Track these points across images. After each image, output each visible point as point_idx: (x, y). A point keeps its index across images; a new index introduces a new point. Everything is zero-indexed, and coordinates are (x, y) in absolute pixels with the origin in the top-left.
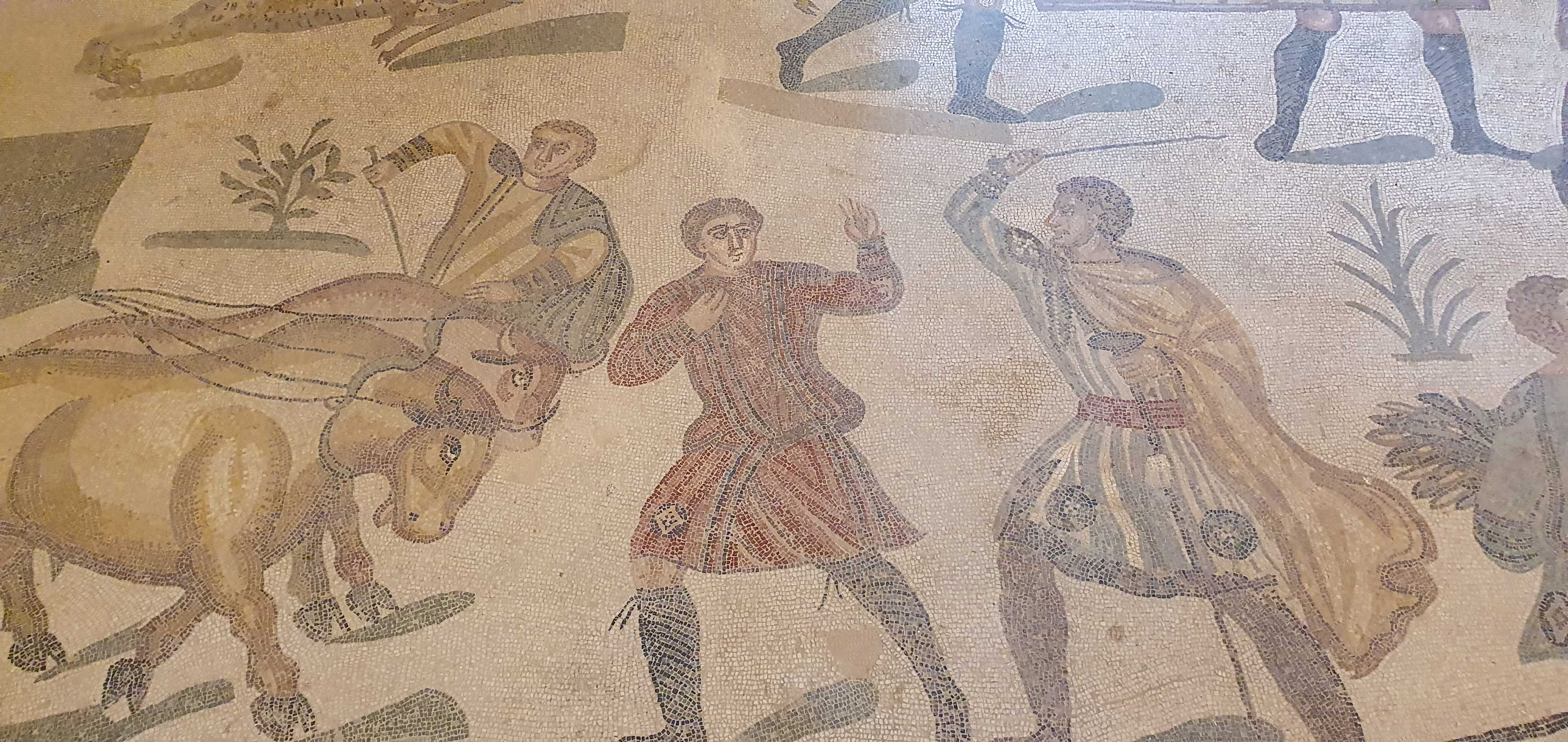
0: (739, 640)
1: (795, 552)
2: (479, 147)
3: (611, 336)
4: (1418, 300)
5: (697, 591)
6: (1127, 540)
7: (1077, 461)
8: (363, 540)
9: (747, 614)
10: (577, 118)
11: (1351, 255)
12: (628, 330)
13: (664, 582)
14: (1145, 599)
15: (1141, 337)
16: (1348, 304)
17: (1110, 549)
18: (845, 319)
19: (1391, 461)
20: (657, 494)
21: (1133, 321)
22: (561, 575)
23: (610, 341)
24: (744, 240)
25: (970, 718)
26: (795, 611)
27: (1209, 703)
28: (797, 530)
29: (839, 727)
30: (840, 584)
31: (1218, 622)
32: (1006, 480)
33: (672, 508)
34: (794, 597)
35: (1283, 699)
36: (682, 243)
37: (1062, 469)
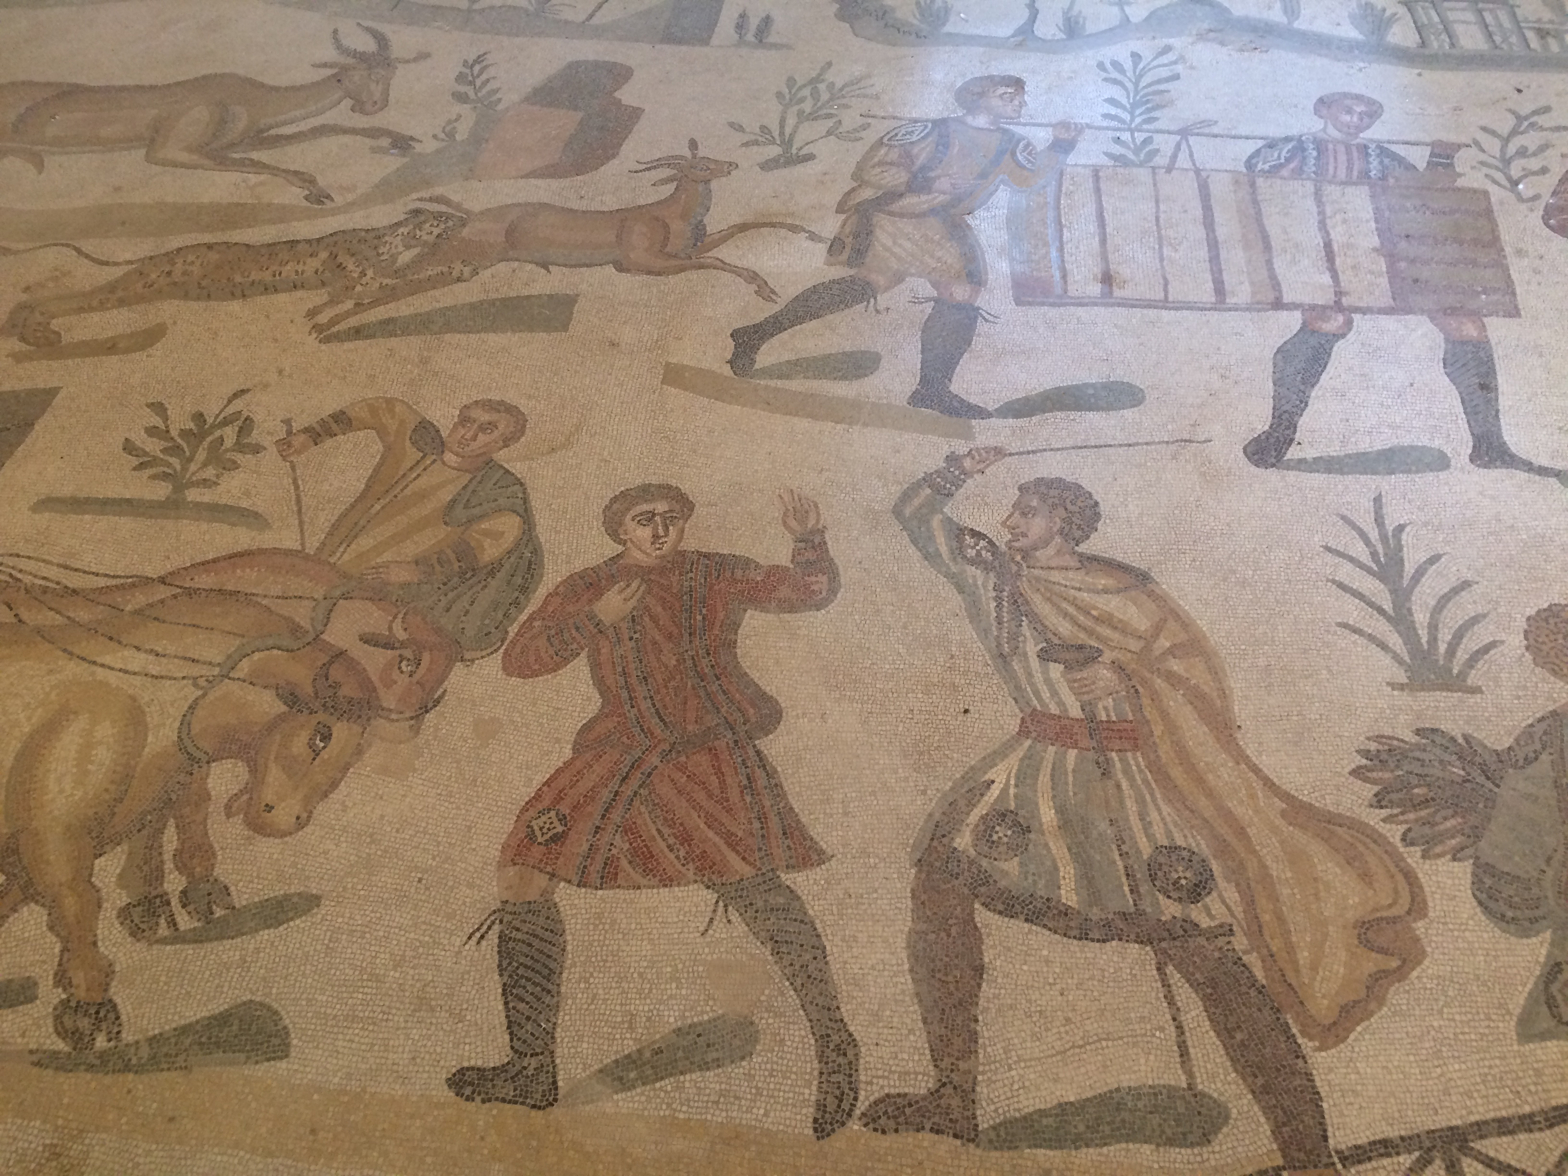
0: (608, 965)
1: (683, 870)
2: (402, 422)
3: (512, 625)
4: (1421, 624)
5: (568, 907)
6: (1061, 874)
7: (1012, 782)
8: (210, 831)
9: (620, 936)
10: (511, 397)
11: (1346, 572)
12: (531, 618)
13: (533, 895)
14: (1075, 942)
15: (1098, 650)
16: (1339, 625)
17: (1041, 883)
18: (771, 617)
19: (1379, 801)
20: (538, 796)
21: (1091, 633)
22: (420, 880)
23: (510, 629)
24: (671, 528)
25: (861, 1067)
26: (676, 936)
27: (1143, 1068)
28: (690, 845)
29: (708, 1069)
30: (730, 908)
31: (1160, 974)
32: (931, 800)
33: (553, 814)
34: (676, 920)
35: (1231, 1070)
36: (603, 529)
37: (995, 791)
